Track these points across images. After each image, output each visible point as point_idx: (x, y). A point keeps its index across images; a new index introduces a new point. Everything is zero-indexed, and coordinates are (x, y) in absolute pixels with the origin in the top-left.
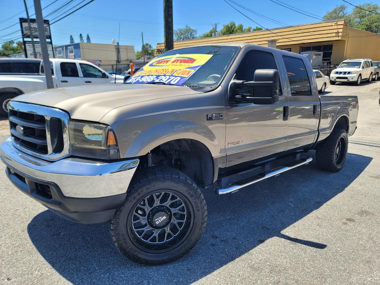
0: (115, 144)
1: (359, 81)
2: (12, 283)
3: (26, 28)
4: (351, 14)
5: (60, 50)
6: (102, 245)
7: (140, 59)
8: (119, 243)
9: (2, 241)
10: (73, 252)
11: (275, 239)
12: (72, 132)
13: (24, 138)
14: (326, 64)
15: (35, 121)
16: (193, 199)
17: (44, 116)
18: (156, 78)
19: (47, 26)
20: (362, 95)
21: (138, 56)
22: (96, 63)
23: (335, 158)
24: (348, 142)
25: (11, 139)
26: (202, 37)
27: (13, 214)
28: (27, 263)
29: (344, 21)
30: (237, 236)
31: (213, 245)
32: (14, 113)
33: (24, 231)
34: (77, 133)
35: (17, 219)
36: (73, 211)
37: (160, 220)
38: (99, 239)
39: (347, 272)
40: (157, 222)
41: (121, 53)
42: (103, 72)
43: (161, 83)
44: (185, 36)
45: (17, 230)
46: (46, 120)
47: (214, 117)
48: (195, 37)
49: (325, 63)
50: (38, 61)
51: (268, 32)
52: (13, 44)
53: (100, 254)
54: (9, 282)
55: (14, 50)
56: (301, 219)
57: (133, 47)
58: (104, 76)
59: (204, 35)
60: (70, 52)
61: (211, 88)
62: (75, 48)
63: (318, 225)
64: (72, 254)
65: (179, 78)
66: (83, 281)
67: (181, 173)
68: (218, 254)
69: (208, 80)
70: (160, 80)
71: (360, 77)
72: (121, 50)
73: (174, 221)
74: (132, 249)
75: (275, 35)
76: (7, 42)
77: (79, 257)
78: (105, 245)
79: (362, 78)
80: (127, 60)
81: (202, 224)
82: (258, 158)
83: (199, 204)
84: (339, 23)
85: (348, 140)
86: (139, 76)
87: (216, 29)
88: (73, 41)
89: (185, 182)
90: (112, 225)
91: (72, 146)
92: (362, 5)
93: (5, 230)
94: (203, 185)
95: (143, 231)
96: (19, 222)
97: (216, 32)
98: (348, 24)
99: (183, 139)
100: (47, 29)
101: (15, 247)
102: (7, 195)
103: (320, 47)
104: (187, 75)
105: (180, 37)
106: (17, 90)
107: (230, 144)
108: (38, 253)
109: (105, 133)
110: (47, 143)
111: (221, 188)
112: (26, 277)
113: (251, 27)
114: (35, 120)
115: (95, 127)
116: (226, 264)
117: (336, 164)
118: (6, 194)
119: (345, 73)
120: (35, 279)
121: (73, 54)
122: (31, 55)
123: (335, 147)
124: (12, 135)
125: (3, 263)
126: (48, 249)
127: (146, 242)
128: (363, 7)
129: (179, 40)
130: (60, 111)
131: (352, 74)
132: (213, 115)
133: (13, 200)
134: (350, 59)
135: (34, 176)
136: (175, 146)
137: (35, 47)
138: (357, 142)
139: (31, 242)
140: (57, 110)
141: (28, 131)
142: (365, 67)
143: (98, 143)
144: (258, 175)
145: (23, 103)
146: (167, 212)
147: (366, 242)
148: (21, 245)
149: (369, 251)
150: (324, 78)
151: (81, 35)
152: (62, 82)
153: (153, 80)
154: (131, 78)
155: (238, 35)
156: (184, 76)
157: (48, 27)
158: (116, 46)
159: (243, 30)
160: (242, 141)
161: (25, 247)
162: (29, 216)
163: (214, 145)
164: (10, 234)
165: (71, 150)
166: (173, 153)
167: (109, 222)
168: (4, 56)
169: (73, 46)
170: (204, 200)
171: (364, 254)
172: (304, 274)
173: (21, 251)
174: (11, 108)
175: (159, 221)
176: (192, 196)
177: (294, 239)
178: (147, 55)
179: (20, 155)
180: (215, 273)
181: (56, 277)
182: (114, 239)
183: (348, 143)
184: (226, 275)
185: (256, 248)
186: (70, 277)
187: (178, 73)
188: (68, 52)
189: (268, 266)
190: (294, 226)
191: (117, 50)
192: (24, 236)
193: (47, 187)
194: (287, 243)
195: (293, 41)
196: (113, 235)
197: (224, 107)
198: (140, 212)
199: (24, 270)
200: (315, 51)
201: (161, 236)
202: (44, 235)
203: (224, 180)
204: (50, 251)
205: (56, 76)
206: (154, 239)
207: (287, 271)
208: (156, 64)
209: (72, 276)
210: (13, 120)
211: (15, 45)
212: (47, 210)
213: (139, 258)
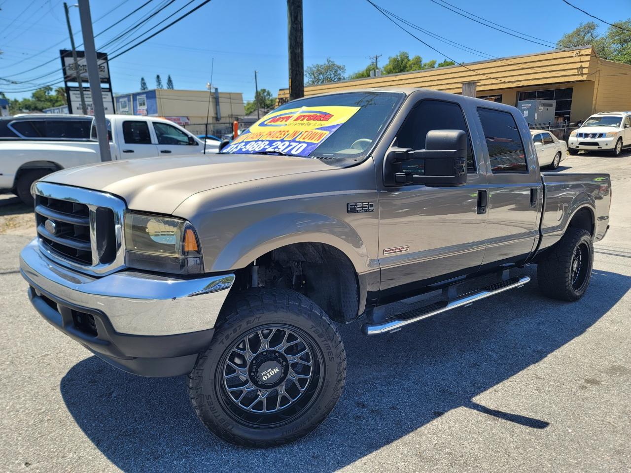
0: (197, 249)
1: (618, 150)
2: (33, 469)
3: (71, 66)
4: (604, 37)
5: (125, 101)
6: (177, 413)
7: (251, 114)
8: (202, 410)
9: (20, 404)
10: (131, 424)
11: (462, 410)
12: (129, 231)
13: (57, 240)
14: (561, 120)
15: (74, 213)
16: (323, 341)
17: (88, 206)
18: (268, 145)
19: (104, 63)
20: (623, 172)
21: (248, 109)
22: (181, 121)
23: (570, 278)
24: (593, 251)
25: (38, 241)
26: (353, 78)
27: (40, 361)
28: (57, 439)
29: (593, 50)
30: (398, 404)
31: (357, 417)
32: (44, 201)
33: (55, 388)
34: (138, 233)
35: (45, 370)
36: (131, 356)
37: (270, 374)
38: (172, 403)
39: (582, 467)
40: (263, 378)
41: (221, 104)
42: (189, 136)
43: (275, 152)
44: (325, 76)
45: (45, 386)
46: (91, 210)
47: (358, 208)
48: (342, 78)
49: (559, 119)
50: (87, 119)
51: (463, 69)
52: (50, 92)
53: (173, 427)
54: (27, 469)
55: (53, 102)
56: (508, 378)
57: (240, 94)
58: (191, 142)
59: (356, 74)
60: (141, 105)
61: (356, 160)
62: (148, 98)
63: (537, 390)
64: (128, 427)
65: (305, 145)
66: (143, 470)
67: (303, 298)
68: (365, 433)
69: (353, 148)
70: (274, 148)
71: (619, 143)
72: (220, 100)
73: (293, 376)
74: (223, 421)
75: (473, 73)
76: (40, 88)
77: (140, 432)
78: (182, 414)
79: (624, 144)
80: (231, 116)
81: (338, 381)
82: (437, 275)
83: (333, 350)
84: (583, 52)
85: (592, 248)
86: (243, 142)
87: (377, 64)
88: (145, 87)
89: (310, 313)
90: (191, 380)
91: (129, 253)
92: (624, 22)
93: (25, 386)
94: (343, 318)
95: (241, 392)
96: (48, 375)
97: (377, 69)
98: (599, 54)
99: (309, 242)
100: (104, 67)
101: (39, 415)
102: (31, 332)
103: (552, 92)
104: (318, 140)
105: (317, 78)
106: (53, 165)
107: (386, 251)
108: (76, 424)
109: (181, 232)
110: (91, 248)
111: (373, 323)
112: (55, 461)
113: (435, 60)
114: (74, 211)
115: (166, 223)
116: (377, 449)
117: (572, 288)
118: (29, 329)
119: (594, 135)
120: (68, 465)
121: (145, 107)
122: (78, 108)
123: (570, 259)
124: (40, 236)
125: (20, 438)
126: (92, 418)
127: (246, 410)
128: (626, 24)
129: (316, 83)
130: (112, 197)
131: (605, 137)
132: (357, 204)
133: (41, 340)
134: (603, 112)
135: (70, 299)
136: (297, 254)
137: (85, 96)
138: (611, 252)
139: (65, 406)
140: (108, 195)
141: (62, 229)
142: (628, 126)
143: (170, 248)
144: (435, 303)
145: (56, 185)
146: (281, 361)
147: (617, 418)
148: (49, 411)
149: (621, 434)
150: (558, 145)
151: (158, 77)
152: (124, 152)
153: (264, 149)
154: (230, 145)
155: (412, 73)
156: (313, 141)
157: (105, 65)
158: (214, 93)
159: (422, 66)
160: (408, 247)
161: (55, 415)
162: (64, 366)
163: (358, 254)
164: (33, 393)
165: (127, 259)
166: (294, 266)
167: (187, 376)
168: (36, 111)
169: (145, 95)
170: (342, 343)
171: (612, 439)
172: (507, 469)
173: (48, 420)
174: (38, 194)
175: (267, 376)
176: (321, 336)
177: (495, 411)
178: (263, 108)
179: (51, 266)
180: (359, 463)
181: (101, 462)
182: (194, 403)
183: (593, 253)
184: (376, 467)
185: (429, 425)
186: (124, 464)
187: (303, 137)
188: (137, 103)
189: (447, 455)
190: (495, 391)
191: (214, 100)
192: (54, 397)
193: (90, 318)
194: (481, 418)
195: (505, 82)
196: (192, 396)
197: (376, 191)
198: (237, 361)
199: (52, 450)
200: (542, 99)
201: (271, 401)
202: (86, 396)
203: (378, 311)
204: (94, 422)
205: (116, 143)
206: (259, 406)
207: (479, 463)
208: (270, 122)
209: (126, 461)
210: (40, 212)
211: (53, 93)
212: (93, 357)
213: (234, 435)
